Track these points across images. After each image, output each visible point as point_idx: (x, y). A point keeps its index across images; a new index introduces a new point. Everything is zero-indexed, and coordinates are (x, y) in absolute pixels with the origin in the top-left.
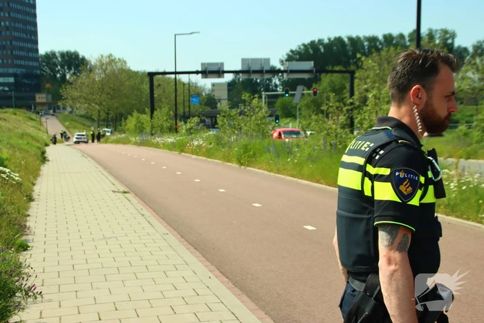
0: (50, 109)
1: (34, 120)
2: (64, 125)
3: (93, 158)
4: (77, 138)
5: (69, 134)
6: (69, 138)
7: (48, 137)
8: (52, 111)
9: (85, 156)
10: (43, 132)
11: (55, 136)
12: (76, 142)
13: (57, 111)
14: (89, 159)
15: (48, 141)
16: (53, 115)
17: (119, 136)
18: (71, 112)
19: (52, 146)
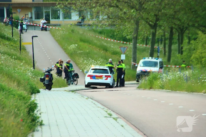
0: (38, 17)
1: (8, 39)
2: (65, 50)
3: (128, 120)
4: (92, 77)
5: (76, 69)
6: (77, 76)
7: (36, 74)
8: (42, 21)
9: (114, 115)
10: (26, 63)
11: (49, 71)
12: (89, 86)
13: (53, 21)
14: (122, 121)
15: (36, 82)
16: (44, 29)
17: (178, 73)
18: (79, 24)
19: (44, 92)
